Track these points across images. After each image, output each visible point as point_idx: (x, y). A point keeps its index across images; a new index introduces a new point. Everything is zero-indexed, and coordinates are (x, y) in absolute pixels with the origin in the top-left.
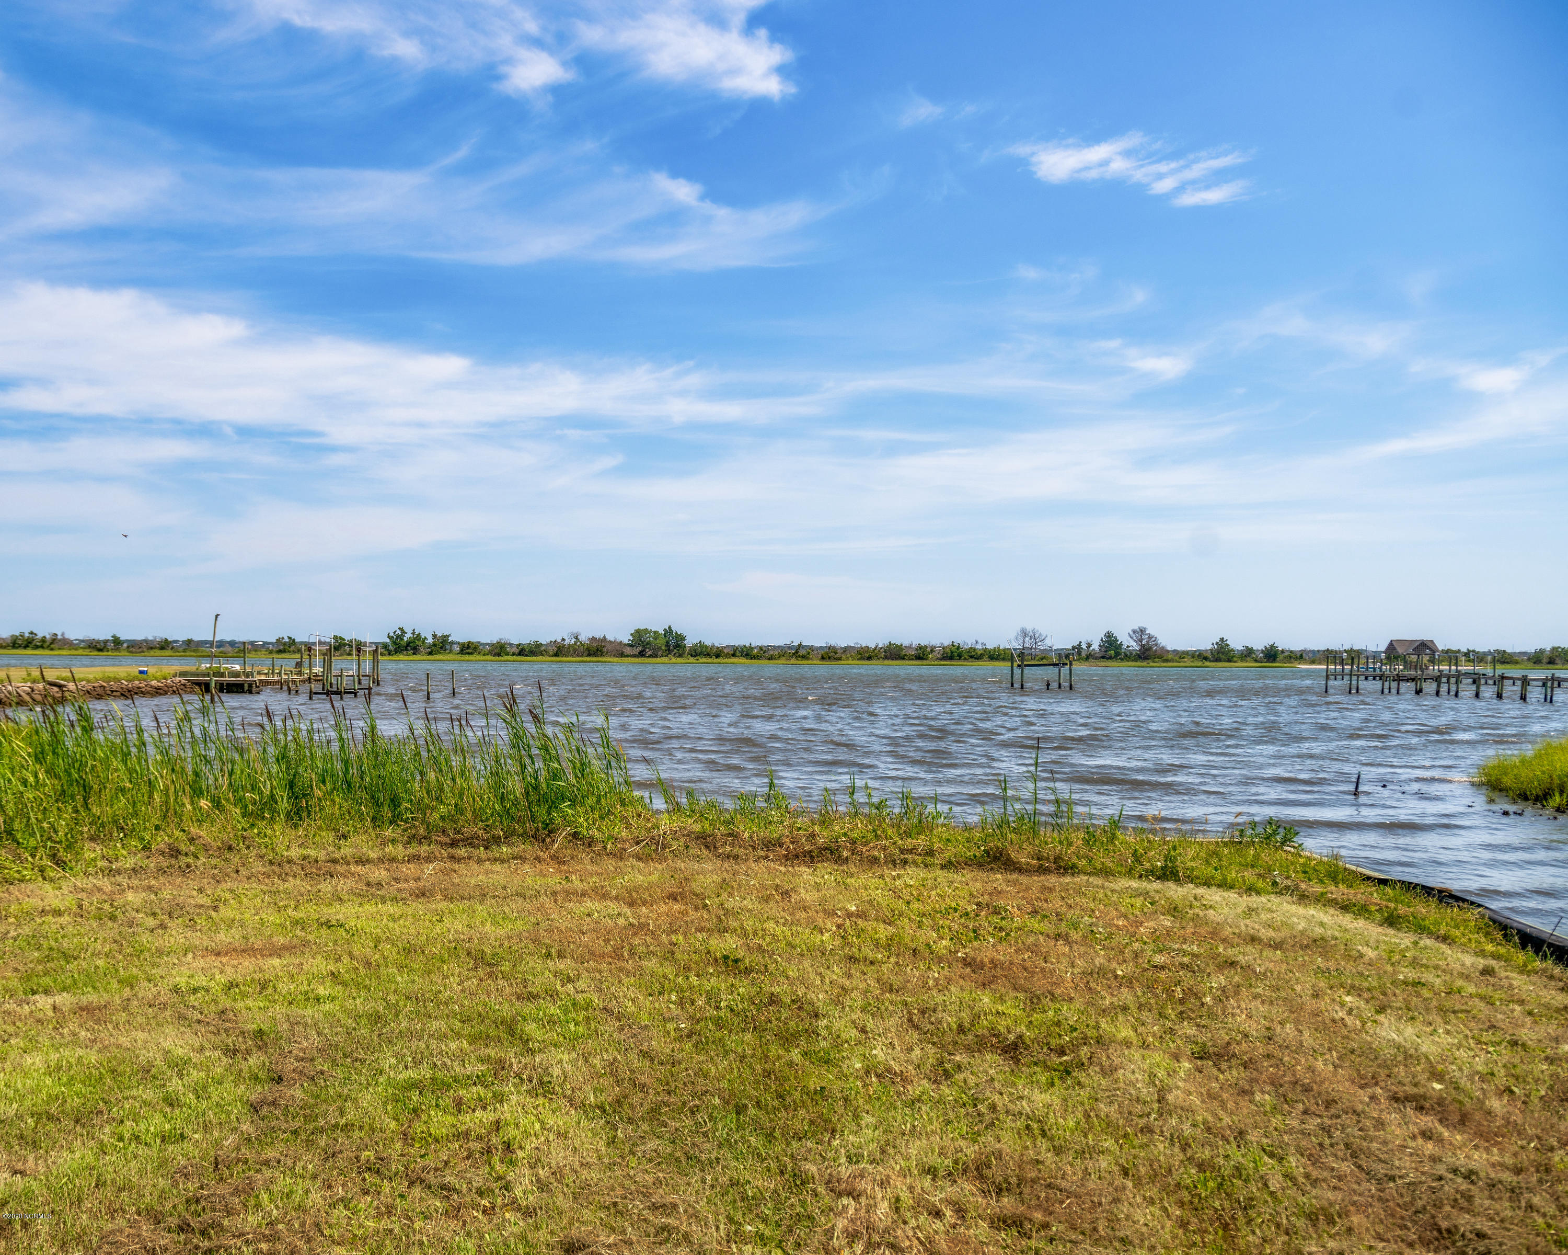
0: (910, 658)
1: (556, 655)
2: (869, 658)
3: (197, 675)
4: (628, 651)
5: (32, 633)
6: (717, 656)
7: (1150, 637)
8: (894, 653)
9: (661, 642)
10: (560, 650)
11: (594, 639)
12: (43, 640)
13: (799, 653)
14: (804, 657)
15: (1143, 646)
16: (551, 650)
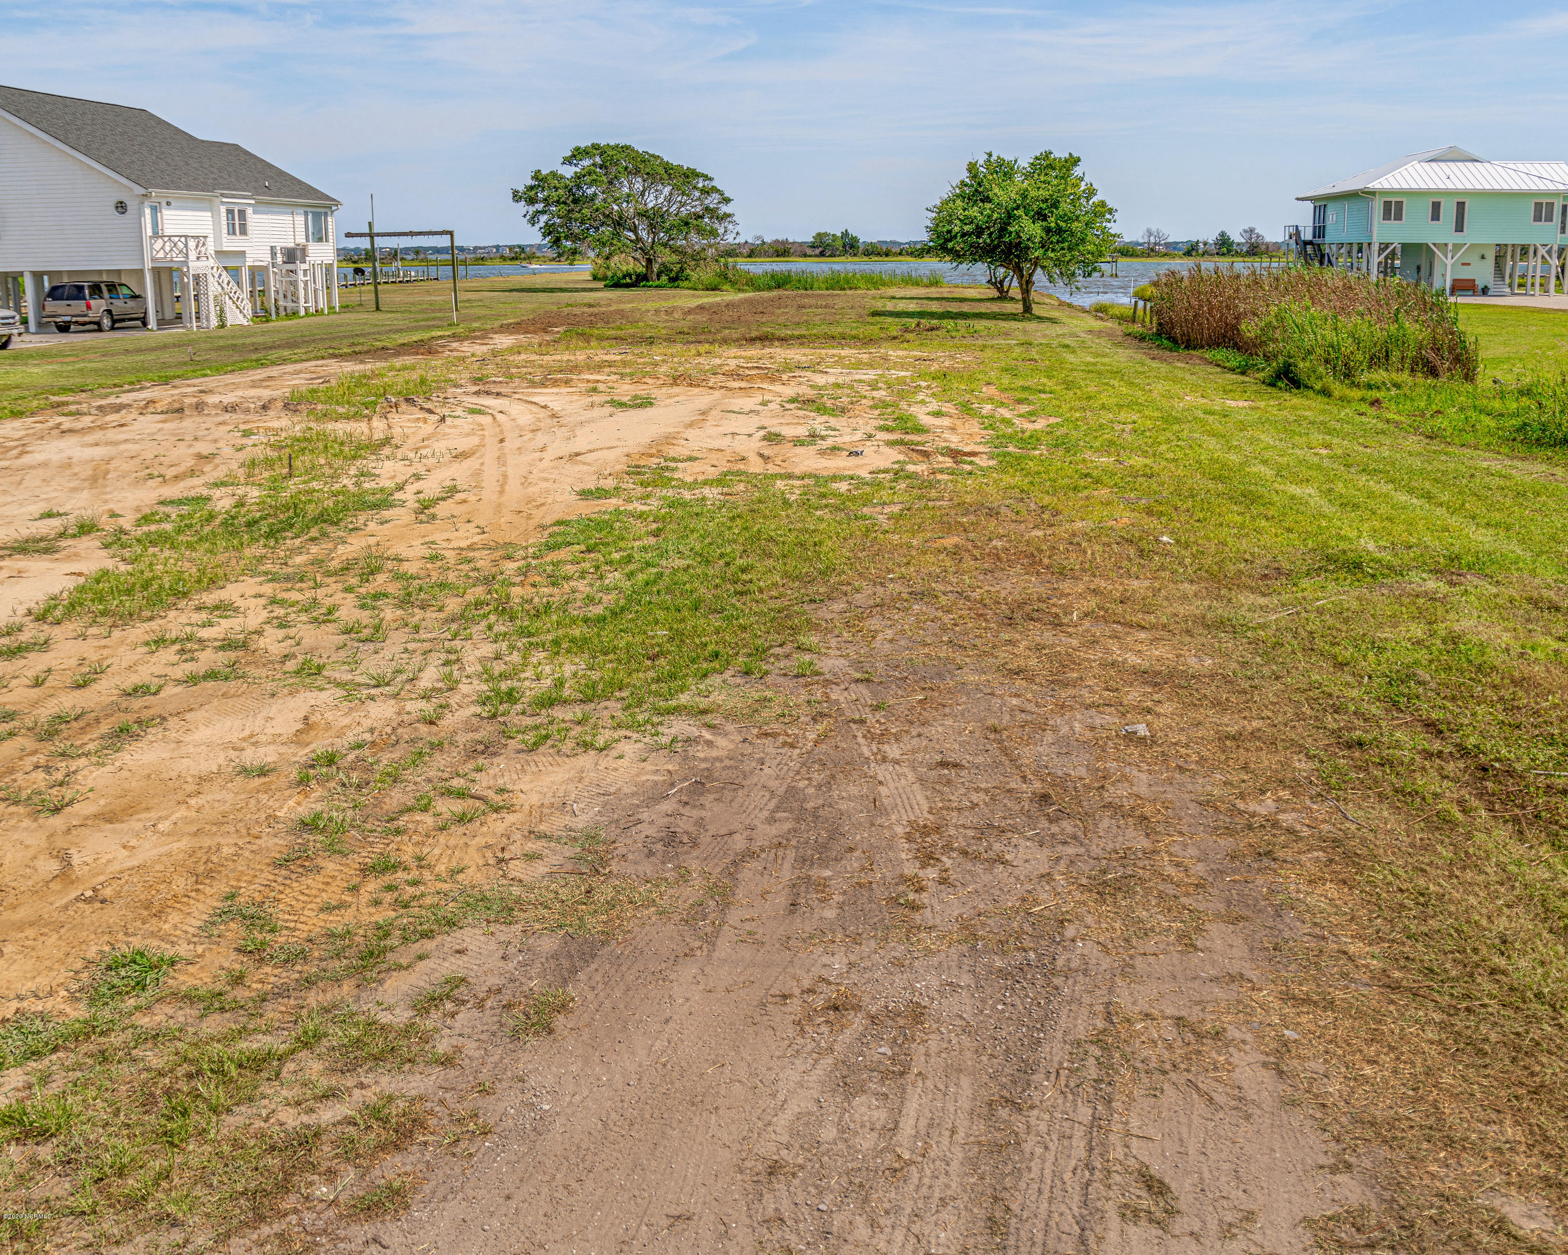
1: (750, 256)
4: (809, 251)
6: (887, 255)
7: (1258, 236)
9: (839, 244)
11: (778, 241)
15: (1251, 244)
16: (745, 251)
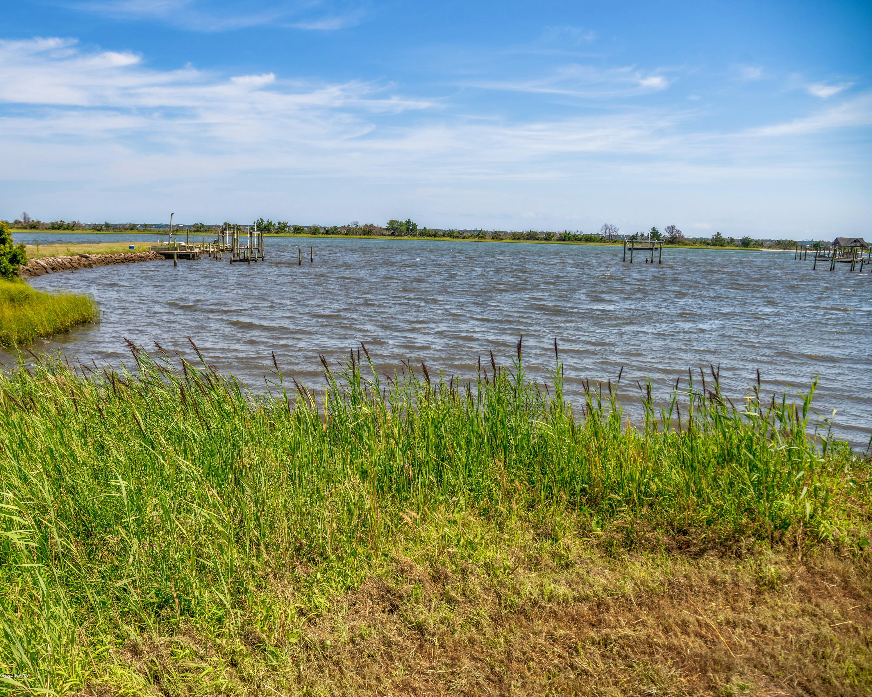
0: (541, 239)
1: (346, 234)
2: (519, 239)
3: (162, 249)
4: (385, 232)
5: (61, 221)
6: (435, 236)
7: (677, 231)
8: (532, 236)
9: (404, 228)
10: (348, 232)
11: (366, 225)
12: (68, 225)
13: (480, 235)
14: (482, 238)
15: (672, 236)
16: (343, 231)
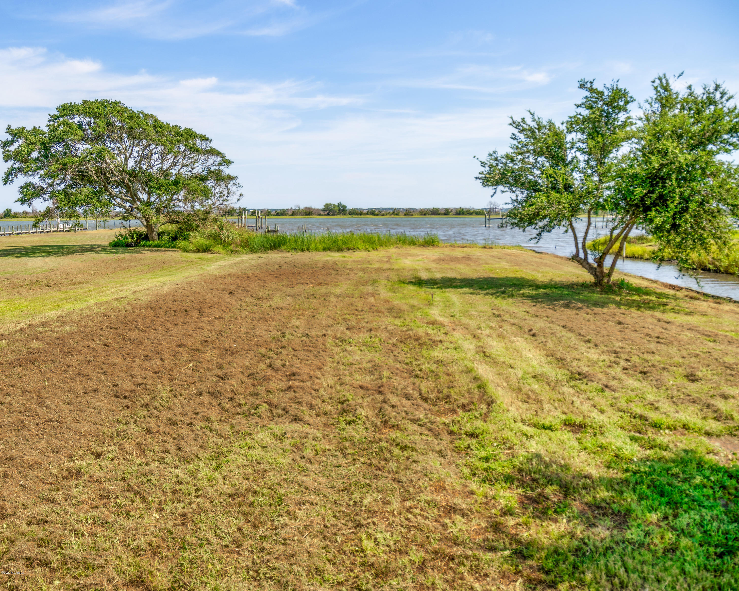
0: (442, 214)
1: (292, 215)
2: (425, 215)
4: (322, 213)
6: (361, 214)
8: (435, 212)
9: (337, 209)
10: (294, 213)
11: (306, 208)
13: (395, 212)
14: (397, 215)
16: (290, 213)
